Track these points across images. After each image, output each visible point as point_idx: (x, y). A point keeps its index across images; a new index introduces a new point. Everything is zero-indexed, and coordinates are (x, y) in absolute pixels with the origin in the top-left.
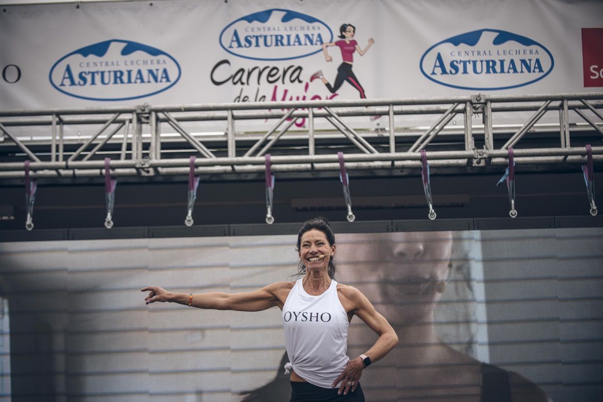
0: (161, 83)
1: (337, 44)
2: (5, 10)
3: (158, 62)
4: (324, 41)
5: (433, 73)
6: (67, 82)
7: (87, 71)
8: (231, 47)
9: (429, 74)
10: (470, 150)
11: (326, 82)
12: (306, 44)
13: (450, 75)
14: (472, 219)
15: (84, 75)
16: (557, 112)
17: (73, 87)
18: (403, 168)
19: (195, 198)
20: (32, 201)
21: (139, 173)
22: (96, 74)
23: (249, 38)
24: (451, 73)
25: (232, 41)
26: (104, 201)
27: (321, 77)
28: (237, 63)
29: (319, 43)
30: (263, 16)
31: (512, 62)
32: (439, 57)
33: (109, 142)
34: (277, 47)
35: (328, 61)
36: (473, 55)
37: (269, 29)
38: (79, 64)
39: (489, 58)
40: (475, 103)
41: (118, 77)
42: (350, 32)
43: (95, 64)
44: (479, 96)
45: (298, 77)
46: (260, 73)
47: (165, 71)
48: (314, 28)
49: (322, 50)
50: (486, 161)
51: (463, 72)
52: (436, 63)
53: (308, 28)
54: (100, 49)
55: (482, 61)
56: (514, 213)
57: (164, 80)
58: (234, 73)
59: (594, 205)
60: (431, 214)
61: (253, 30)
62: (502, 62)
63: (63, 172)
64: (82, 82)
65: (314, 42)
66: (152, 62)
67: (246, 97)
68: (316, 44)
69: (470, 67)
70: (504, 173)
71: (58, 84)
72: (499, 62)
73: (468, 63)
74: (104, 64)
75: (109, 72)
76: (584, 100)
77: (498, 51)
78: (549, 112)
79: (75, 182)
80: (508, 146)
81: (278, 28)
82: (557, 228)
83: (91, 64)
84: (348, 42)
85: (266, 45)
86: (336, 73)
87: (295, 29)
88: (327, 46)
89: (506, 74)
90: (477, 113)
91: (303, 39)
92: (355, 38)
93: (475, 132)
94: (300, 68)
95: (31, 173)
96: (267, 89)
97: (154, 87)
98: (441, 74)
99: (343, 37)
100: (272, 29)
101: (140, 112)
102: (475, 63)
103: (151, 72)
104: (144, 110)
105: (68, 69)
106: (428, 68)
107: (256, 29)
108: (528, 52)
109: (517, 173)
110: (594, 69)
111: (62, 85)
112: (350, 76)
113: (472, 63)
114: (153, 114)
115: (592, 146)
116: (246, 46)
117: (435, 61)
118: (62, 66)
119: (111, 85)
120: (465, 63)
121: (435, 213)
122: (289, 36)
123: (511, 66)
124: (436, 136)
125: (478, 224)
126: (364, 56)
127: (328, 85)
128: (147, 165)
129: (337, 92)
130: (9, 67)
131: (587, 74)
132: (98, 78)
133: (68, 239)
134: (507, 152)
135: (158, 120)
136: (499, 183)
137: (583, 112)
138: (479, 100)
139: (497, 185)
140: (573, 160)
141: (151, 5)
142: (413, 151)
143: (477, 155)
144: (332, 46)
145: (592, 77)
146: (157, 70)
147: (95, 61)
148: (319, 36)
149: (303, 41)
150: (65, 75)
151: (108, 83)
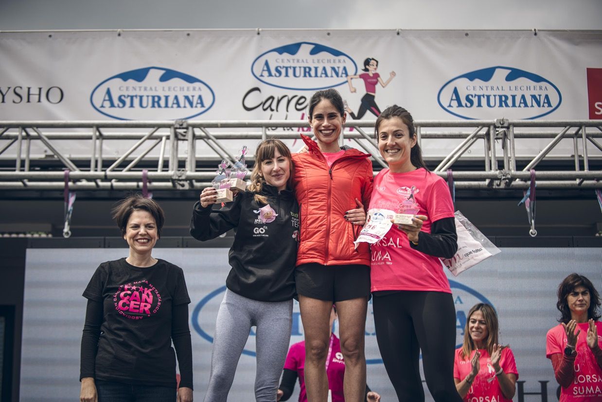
0: (196, 109)
1: (361, 76)
2: (50, 36)
3: (194, 89)
4: (349, 73)
5: (450, 106)
6: (107, 104)
7: (126, 95)
8: (262, 76)
9: (446, 106)
10: (492, 170)
11: (350, 112)
12: (332, 76)
13: (465, 108)
14: (494, 237)
15: (123, 98)
16: (571, 141)
17: (113, 109)
20: (70, 210)
21: (174, 185)
22: (134, 98)
23: (279, 68)
24: (466, 106)
25: (263, 70)
27: (345, 106)
28: (267, 91)
29: (344, 75)
30: (292, 49)
31: (523, 97)
32: (456, 91)
34: (305, 78)
35: (352, 92)
36: (487, 90)
38: (118, 88)
39: (501, 93)
40: (498, 127)
41: (156, 102)
42: (373, 65)
43: (134, 89)
44: (503, 120)
46: (289, 102)
47: (200, 97)
48: (339, 61)
49: (347, 81)
50: (506, 183)
51: (477, 105)
52: (452, 97)
53: (334, 61)
54: (139, 75)
55: (495, 96)
57: (199, 105)
58: (264, 100)
61: (283, 61)
62: (514, 97)
63: (101, 184)
64: (121, 105)
65: (340, 74)
66: (188, 89)
68: (341, 76)
69: (484, 101)
70: (522, 197)
71: (98, 106)
72: (511, 97)
73: (482, 97)
74: (143, 89)
75: (148, 96)
76: (601, 127)
77: (510, 87)
78: (564, 140)
79: (112, 196)
80: (530, 167)
81: (307, 60)
82: (576, 247)
83: (131, 89)
84: (371, 75)
85: (295, 75)
86: (360, 103)
88: (352, 79)
89: (518, 108)
90: (497, 139)
91: (329, 71)
92: (378, 71)
95: (70, 184)
96: (295, 116)
97: (189, 111)
98: (457, 107)
99: (366, 70)
100: (300, 61)
101: (178, 126)
102: (488, 97)
103: (187, 98)
104: (182, 125)
105: (108, 92)
106: (445, 100)
107: (285, 61)
108: (538, 88)
110: (598, 105)
112: (372, 107)
113: (486, 97)
114: (190, 128)
116: (276, 76)
117: (451, 95)
118: (103, 89)
119: (149, 108)
120: (479, 97)
122: (316, 69)
123: (522, 101)
124: (456, 161)
125: (500, 242)
126: (386, 88)
127: (352, 114)
128: (183, 177)
130: (53, 89)
131: (592, 110)
132: (136, 101)
133: (104, 247)
134: (529, 173)
135: (195, 137)
136: (520, 203)
137: (596, 140)
138: (503, 124)
139: (518, 205)
140: (587, 184)
141: (188, 35)
142: (440, 170)
143: (500, 175)
144: (356, 78)
145: (596, 113)
146: (193, 96)
147: (134, 86)
148: (345, 68)
149: (329, 74)
150: (105, 97)
151: (146, 107)
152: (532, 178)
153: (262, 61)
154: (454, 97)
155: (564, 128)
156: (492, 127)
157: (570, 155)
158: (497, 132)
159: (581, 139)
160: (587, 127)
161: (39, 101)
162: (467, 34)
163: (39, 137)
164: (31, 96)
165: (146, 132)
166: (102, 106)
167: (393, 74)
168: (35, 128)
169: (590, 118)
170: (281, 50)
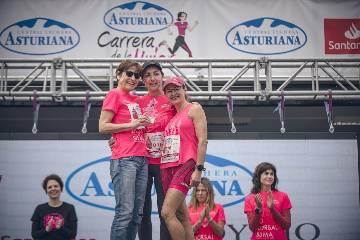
0: (68, 45)
1: (176, 24)
3: (66, 32)
4: (168, 22)
5: (234, 44)
6: (9, 42)
7: (22, 36)
8: (110, 24)
9: (231, 44)
10: (257, 91)
11: (168, 47)
12: (157, 24)
14: (258, 133)
15: (20, 38)
16: (310, 69)
17: (13, 46)
18: (216, 100)
19: (88, 116)
21: (54, 99)
22: (27, 39)
23: (122, 19)
24: (244, 44)
25: (112, 20)
26: (32, 116)
27: (165, 44)
28: (114, 34)
29: (164, 23)
30: (131, 6)
31: (282, 38)
32: (238, 34)
33: (36, 80)
34: (139, 25)
35: (170, 34)
36: (258, 33)
37: (134, 14)
38: (16, 32)
40: (262, 62)
41: (41, 41)
42: (183, 17)
43: (27, 32)
44: (264, 58)
45: (151, 44)
46: (128, 41)
47: (70, 38)
48: (162, 14)
49: (166, 28)
50: (267, 98)
51: (251, 43)
52: (235, 37)
53: (158, 14)
54: (30, 23)
55: (263, 37)
56: (283, 130)
57: (69, 43)
58: (112, 40)
59: (332, 126)
60: (233, 129)
61: (124, 14)
62: (276, 38)
63: (6, 98)
64: (18, 43)
65: (162, 22)
66: (62, 32)
67: (119, 55)
68: (163, 24)
69: (256, 40)
70: (277, 105)
71: (4, 44)
72: (274, 38)
73: (255, 38)
74: (32, 32)
75: (36, 37)
76: (327, 62)
77: (273, 31)
78: (305, 68)
79: (13, 104)
80: (281, 88)
81: (140, 13)
82: (310, 139)
83: (25, 32)
84: (182, 23)
85: (132, 23)
87: (150, 14)
88: (169, 25)
89: (278, 45)
90: (262, 68)
91: (155, 20)
92: (187, 21)
93: (261, 80)
94: (153, 38)
96: (132, 50)
97: (64, 47)
98: (238, 44)
99: (179, 20)
100: (136, 14)
101: (56, 62)
102: (259, 38)
103: (61, 38)
104: (58, 61)
105: (10, 35)
106: (231, 40)
107: (126, 14)
108: (292, 32)
109: (286, 105)
110: (331, 43)
111: (6, 44)
113: (257, 38)
114: (64, 63)
115: (332, 90)
116: (120, 24)
119: (37, 46)
120: (253, 38)
121: (235, 129)
122: (146, 19)
123: (281, 41)
124: (237, 82)
125: (262, 136)
126: (192, 32)
127: (169, 49)
128: (59, 95)
129: (175, 53)
131: (327, 46)
132: (28, 41)
133: (9, 139)
134: (280, 92)
135: (67, 67)
137: (326, 69)
138: (264, 60)
139: (274, 112)
140: (319, 98)
142: (223, 90)
143: (262, 94)
144: (172, 25)
145: (330, 48)
146: (65, 37)
147: (27, 31)
148: (165, 19)
149: (155, 22)
150: (8, 38)
151: (35, 44)
152: (283, 95)
153: (111, 14)
154: (237, 38)
155: (304, 62)
158: (261, 65)
159: (315, 68)
160: (318, 62)
165: (37, 65)
167: (197, 22)
170: (123, 7)
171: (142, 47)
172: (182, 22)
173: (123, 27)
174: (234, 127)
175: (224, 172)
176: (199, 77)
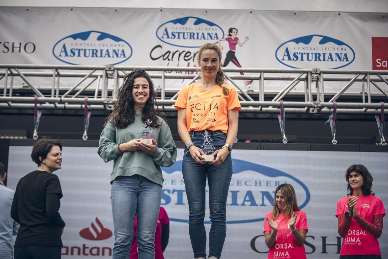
0: (120, 58)
1: (227, 39)
2: (27, 10)
3: (119, 45)
4: (219, 37)
5: (283, 59)
6: (63, 54)
7: (75, 48)
8: (163, 38)
9: (280, 60)
10: (309, 102)
12: (208, 39)
13: (293, 61)
14: (310, 144)
15: (73, 50)
17: (67, 57)
18: (267, 112)
20: (38, 122)
21: (105, 108)
23: (174, 33)
24: (294, 60)
25: (164, 34)
26: (83, 123)
28: (166, 48)
29: (216, 38)
30: (183, 21)
31: (330, 54)
32: (287, 50)
33: (86, 90)
34: (191, 40)
36: (307, 49)
37: (186, 29)
38: (70, 44)
39: (316, 52)
40: (314, 74)
41: (94, 53)
42: (234, 32)
43: (81, 44)
44: (317, 69)
46: (180, 55)
47: (123, 51)
49: (217, 42)
50: (318, 110)
51: (301, 59)
53: (210, 29)
54: (84, 36)
55: (312, 54)
57: (122, 56)
58: (164, 53)
59: (383, 139)
60: (284, 140)
61: (176, 28)
62: (324, 54)
64: (72, 55)
65: (213, 38)
66: (115, 45)
68: (214, 39)
69: (305, 57)
70: (328, 119)
71: (57, 55)
72: (323, 54)
73: (304, 54)
74: (86, 45)
75: (89, 50)
76: (379, 75)
77: (322, 48)
78: (356, 82)
79: (65, 113)
80: (333, 100)
81: (192, 28)
82: (362, 151)
83: (78, 44)
85: (184, 38)
87: (202, 29)
88: (220, 41)
89: (327, 62)
90: (312, 81)
91: (206, 35)
92: (237, 36)
95: (38, 105)
96: (183, 64)
97: (115, 60)
98: (288, 60)
99: (230, 35)
100: (188, 29)
101: (108, 69)
102: (308, 54)
103: (114, 51)
104: (110, 68)
105: (64, 47)
106: (280, 56)
107: (178, 28)
108: (340, 49)
110: (378, 61)
112: (234, 59)
113: (306, 54)
114: (116, 71)
115: (384, 102)
116: (172, 38)
117: (284, 53)
118: (60, 45)
119: (90, 57)
120: (302, 54)
121: (287, 140)
122: (198, 34)
123: (330, 57)
124: (286, 95)
125: (313, 148)
126: (243, 47)
128: (111, 102)
130: (29, 44)
131: (374, 63)
132: (82, 53)
134: (332, 104)
135: (119, 76)
136: (327, 122)
137: (376, 83)
138: (316, 72)
139: (325, 124)
140: (370, 111)
141: (116, 10)
142: (275, 100)
143: (314, 104)
144: (223, 41)
145: (377, 66)
146: (118, 50)
147: (81, 43)
148: (216, 34)
149: (206, 37)
150: (62, 50)
151: (88, 56)
152: (335, 107)
153: (163, 28)
154: (286, 54)
155: (356, 75)
156: (309, 74)
157: (360, 93)
158: (313, 77)
159: (367, 82)
160: (370, 74)
161: (20, 51)
162: (295, 14)
163: (19, 75)
164: (14, 48)
165: (87, 73)
166: (60, 56)
167: (247, 38)
168: (16, 69)
169: (373, 69)
170: (176, 22)
171: (193, 61)
172: (233, 38)
173: (175, 41)
174: (285, 138)
175: (275, 182)
176: (248, 91)
